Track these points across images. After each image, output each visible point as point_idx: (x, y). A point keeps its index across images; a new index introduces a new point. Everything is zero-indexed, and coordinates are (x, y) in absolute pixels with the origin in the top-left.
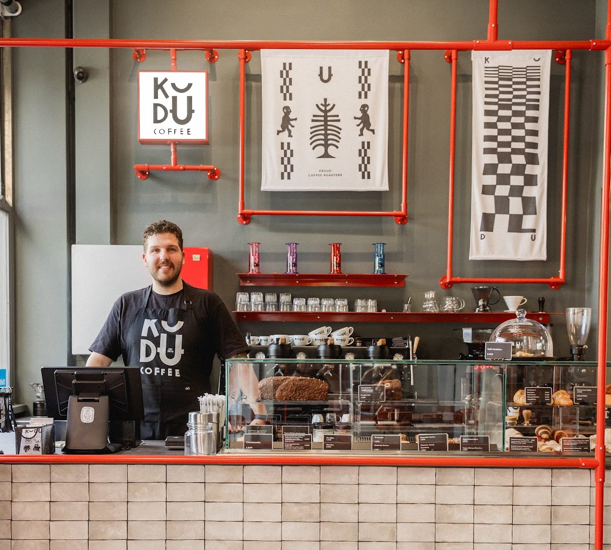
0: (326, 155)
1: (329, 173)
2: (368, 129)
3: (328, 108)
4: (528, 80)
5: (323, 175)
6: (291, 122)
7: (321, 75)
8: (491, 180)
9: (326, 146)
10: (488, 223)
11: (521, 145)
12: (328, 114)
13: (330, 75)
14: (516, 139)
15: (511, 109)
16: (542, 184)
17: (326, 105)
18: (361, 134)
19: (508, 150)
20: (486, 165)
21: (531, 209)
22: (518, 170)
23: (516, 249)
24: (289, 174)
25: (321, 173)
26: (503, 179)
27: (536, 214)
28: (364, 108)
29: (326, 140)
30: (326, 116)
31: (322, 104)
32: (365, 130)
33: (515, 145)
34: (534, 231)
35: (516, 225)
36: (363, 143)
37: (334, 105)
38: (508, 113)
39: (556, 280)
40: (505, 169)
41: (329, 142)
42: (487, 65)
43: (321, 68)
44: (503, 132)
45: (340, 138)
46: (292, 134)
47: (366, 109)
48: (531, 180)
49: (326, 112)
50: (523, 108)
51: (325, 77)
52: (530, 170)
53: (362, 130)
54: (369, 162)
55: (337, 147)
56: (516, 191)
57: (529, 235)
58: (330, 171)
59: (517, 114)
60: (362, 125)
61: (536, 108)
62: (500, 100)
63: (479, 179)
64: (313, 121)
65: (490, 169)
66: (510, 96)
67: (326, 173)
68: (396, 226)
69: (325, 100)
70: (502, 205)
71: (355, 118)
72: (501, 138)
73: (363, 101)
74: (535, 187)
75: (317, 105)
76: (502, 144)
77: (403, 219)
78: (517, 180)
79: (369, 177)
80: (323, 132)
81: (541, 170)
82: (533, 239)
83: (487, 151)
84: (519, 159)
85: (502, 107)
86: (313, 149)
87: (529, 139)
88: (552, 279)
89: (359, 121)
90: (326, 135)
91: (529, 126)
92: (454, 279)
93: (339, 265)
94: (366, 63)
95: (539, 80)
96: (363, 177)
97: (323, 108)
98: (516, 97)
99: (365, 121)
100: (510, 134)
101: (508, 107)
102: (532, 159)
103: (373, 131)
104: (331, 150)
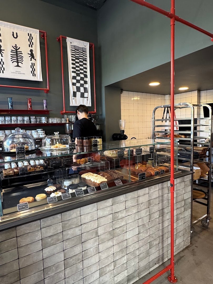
0: (18, 66)
1: (20, 73)
2: (33, 59)
3: (17, 48)
4: (83, 52)
5: (17, 73)
6: (2, 51)
7: (13, 35)
8: (74, 81)
9: (18, 62)
10: (75, 94)
11: (82, 71)
12: (18, 50)
13: (17, 36)
14: (81, 69)
15: (79, 60)
16: (89, 84)
17: (16, 47)
18: (31, 60)
19: (79, 72)
20: (73, 76)
21: (86, 91)
22: (82, 79)
23: (83, 102)
24: (3, 71)
25: (16, 72)
26: (78, 81)
27: (88, 93)
28: (31, 51)
29: (18, 60)
30: (17, 51)
31: (14, 46)
32: (32, 59)
33: (81, 71)
34: (87, 98)
35: (82, 96)
36: (32, 63)
37: (19, 48)
38: (78, 61)
39: (94, 112)
40: (78, 78)
41: (19, 61)
42: (71, 44)
43: (13, 33)
44: (77, 67)
45: (23, 60)
46: (3, 56)
47: (32, 51)
48: (86, 82)
49: (16, 49)
50: (82, 60)
51: (15, 36)
52: (85, 79)
53: (31, 59)
54: (35, 70)
55: (22, 64)
56: (82, 85)
57: (86, 99)
58: (20, 72)
59: (80, 61)
60: (31, 57)
61: (86, 61)
62: (76, 56)
63: (71, 81)
64: (11, 52)
65: (74, 78)
66: (79, 56)
67: (19, 73)
68: (45, 94)
69: (16, 45)
70: (78, 89)
71: (28, 54)
72: (77, 68)
73: (31, 48)
74: (87, 85)
75: (13, 46)
76: (77, 70)
77: (48, 91)
78: (82, 82)
79: (35, 76)
80: (16, 57)
81: (88, 79)
82: (87, 100)
83: (73, 72)
84: (82, 76)
85: (76, 59)
86: (13, 62)
87: (84, 70)
88: (93, 112)
89: (30, 55)
90: (17, 58)
91: (84, 66)
92: (66, 112)
93: (31, 106)
94: (31, 34)
95: (86, 52)
96: (33, 76)
97: (15, 48)
98: (80, 56)
99: (32, 56)
100: (79, 68)
101: (78, 59)
102: (86, 76)
103: (35, 60)
104: (20, 64)
